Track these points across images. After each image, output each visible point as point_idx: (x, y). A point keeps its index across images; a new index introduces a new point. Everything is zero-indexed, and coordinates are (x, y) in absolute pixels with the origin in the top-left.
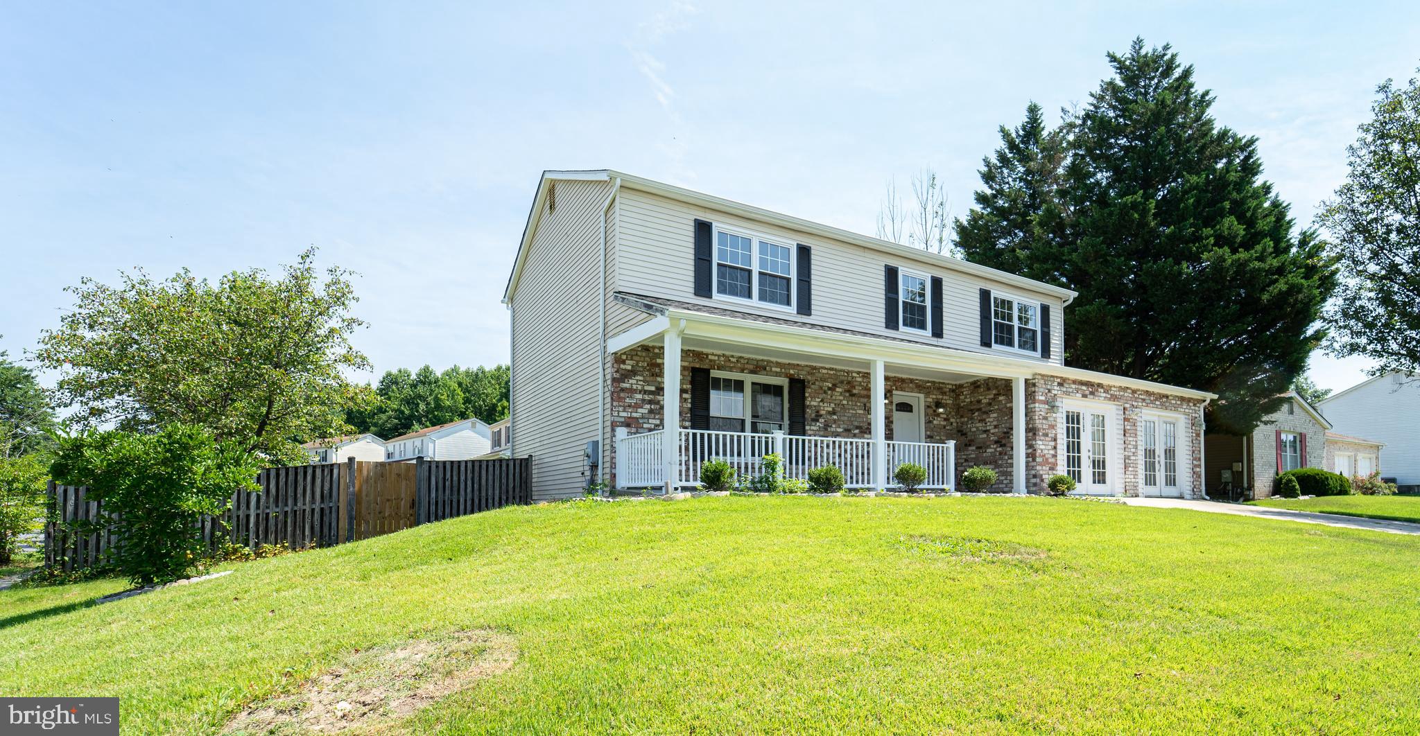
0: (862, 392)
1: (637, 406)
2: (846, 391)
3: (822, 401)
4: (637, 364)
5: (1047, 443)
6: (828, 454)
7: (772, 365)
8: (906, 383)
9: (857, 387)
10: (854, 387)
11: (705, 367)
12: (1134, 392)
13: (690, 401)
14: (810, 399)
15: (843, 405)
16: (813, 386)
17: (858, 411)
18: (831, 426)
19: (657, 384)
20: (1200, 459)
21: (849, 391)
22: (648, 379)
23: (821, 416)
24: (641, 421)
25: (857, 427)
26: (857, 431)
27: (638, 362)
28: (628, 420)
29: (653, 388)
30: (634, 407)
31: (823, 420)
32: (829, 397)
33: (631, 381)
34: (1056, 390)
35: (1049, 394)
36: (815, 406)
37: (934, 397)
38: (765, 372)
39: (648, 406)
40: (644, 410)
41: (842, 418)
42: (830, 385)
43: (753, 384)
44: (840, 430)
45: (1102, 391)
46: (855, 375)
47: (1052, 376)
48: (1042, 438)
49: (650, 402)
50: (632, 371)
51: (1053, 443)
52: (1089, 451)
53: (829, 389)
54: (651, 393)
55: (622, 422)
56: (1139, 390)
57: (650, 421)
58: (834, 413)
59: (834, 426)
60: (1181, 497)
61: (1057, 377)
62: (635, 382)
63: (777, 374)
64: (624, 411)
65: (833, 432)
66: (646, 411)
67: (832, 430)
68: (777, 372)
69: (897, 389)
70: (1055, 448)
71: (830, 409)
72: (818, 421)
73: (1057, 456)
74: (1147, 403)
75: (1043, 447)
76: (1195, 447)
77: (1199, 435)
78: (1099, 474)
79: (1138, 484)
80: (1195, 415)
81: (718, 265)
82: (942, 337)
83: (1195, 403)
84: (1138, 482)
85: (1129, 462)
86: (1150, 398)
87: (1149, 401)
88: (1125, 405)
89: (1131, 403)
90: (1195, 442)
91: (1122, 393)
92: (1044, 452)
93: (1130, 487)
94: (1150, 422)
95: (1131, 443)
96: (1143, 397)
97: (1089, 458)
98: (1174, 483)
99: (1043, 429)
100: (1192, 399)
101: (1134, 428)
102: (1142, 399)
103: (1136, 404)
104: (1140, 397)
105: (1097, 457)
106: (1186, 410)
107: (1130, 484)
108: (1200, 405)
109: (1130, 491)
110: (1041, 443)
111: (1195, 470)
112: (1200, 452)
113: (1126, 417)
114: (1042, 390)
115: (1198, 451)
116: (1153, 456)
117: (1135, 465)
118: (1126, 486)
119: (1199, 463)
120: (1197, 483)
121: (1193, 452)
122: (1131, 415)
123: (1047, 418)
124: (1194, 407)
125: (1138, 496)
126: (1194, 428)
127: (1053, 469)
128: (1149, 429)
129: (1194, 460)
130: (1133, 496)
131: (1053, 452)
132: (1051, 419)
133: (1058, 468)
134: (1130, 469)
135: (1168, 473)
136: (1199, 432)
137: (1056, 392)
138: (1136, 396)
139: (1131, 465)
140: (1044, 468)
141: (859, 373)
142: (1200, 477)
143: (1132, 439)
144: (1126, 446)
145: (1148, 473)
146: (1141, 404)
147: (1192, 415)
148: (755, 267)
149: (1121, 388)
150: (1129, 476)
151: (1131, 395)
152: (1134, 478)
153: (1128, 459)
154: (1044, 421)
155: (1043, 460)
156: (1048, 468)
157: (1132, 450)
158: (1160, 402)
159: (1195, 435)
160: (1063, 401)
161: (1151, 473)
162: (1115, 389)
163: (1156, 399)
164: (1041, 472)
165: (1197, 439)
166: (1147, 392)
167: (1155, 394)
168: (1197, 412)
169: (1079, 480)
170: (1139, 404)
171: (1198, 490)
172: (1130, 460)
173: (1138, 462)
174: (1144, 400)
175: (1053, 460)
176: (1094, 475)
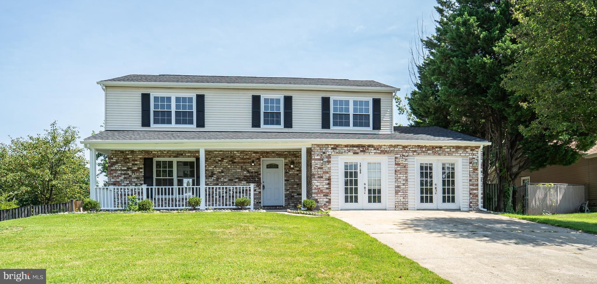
0: (240, 161)
1: (118, 176)
2: (230, 161)
3: (215, 167)
4: (118, 159)
5: (322, 182)
6: (219, 192)
7: (186, 152)
8: (269, 154)
9: (236, 159)
11: (151, 157)
12: (404, 147)
13: (143, 172)
14: (208, 167)
15: (228, 168)
16: (210, 160)
17: (237, 170)
18: (221, 179)
19: (127, 167)
20: (477, 185)
21: (231, 161)
22: (123, 165)
23: (214, 174)
24: (120, 182)
25: (237, 178)
26: (237, 180)
27: (118, 158)
28: (114, 182)
29: (126, 168)
30: (117, 177)
31: (216, 176)
32: (219, 165)
33: (115, 166)
34: (330, 151)
35: (324, 155)
36: (211, 170)
37: (290, 159)
38: (182, 156)
39: (124, 176)
40: (122, 178)
41: (227, 174)
42: (220, 159)
43: (178, 162)
44: (225, 180)
45: (373, 149)
46: (234, 152)
47: (326, 145)
48: (317, 179)
49: (124, 174)
50: (116, 162)
51: (327, 182)
52: (365, 184)
53: (219, 161)
54: (124, 170)
55: (112, 183)
56: (410, 146)
57: (125, 182)
58: (222, 172)
59: (222, 178)
60: (459, 210)
61: (331, 145)
62: (117, 166)
63: (189, 157)
64: (113, 179)
65: (222, 182)
66: (123, 178)
67: (221, 180)
68: (189, 156)
69: (263, 157)
70: (329, 184)
71: (220, 171)
72: (213, 176)
73: (330, 188)
74: (419, 153)
75: (319, 184)
76: (472, 177)
77: (477, 169)
78: (375, 197)
79: (407, 202)
80: (471, 157)
81: (154, 111)
82: (292, 127)
83: (473, 149)
84: (408, 201)
85: (399, 189)
86: (421, 149)
87: (421, 152)
88: (397, 156)
89: (401, 154)
90: (472, 174)
91: (393, 149)
92: (319, 187)
93: (399, 204)
94: (427, 164)
95: (401, 178)
96: (414, 149)
97: (365, 188)
98: (453, 201)
99: (318, 174)
100: (470, 146)
101: (404, 169)
102: (413, 151)
103: (407, 154)
104: (411, 149)
105: (372, 188)
106: (461, 154)
107: (399, 202)
108: (476, 150)
109: (399, 207)
110: (317, 182)
111: (471, 192)
112: (478, 180)
113: (397, 162)
114: (318, 153)
115: (476, 180)
116: (431, 185)
117: (404, 191)
118: (396, 203)
119: (476, 187)
120: (474, 200)
121: (470, 180)
122: (401, 161)
123: (322, 168)
124: (470, 152)
125: (408, 209)
126: (471, 165)
127: (327, 196)
128: (426, 168)
129: (471, 186)
130: (401, 210)
131: (327, 186)
132: (325, 168)
133: (332, 195)
134: (399, 193)
135: (446, 195)
136: (476, 167)
137: (330, 153)
138: (406, 149)
139: (401, 191)
140: (319, 195)
141: (238, 151)
142: (477, 196)
143: (402, 175)
144: (397, 180)
145: (424, 195)
146: (412, 154)
147: (470, 157)
148: (173, 109)
149: (391, 146)
150: (399, 198)
151: (401, 149)
152: (404, 199)
153: (398, 188)
154: (319, 170)
155: (318, 191)
156: (322, 195)
157: (401, 182)
158: (432, 151)
159: (472, 169)
160: (339, 157)
161: (429, 195)
162: (386, 147)
163: (429, 150)
164: (316, 198)
165: (475, 172)
166: (419, 146)
167: (428, 147)
168: (474, 154)
169: (356, 201)
170: (410, 154)
171: (474, 205)
172: (400, 188)
173: (409, 189)
174: (415, 151)
175: (327, 191)
176: (370, 198)
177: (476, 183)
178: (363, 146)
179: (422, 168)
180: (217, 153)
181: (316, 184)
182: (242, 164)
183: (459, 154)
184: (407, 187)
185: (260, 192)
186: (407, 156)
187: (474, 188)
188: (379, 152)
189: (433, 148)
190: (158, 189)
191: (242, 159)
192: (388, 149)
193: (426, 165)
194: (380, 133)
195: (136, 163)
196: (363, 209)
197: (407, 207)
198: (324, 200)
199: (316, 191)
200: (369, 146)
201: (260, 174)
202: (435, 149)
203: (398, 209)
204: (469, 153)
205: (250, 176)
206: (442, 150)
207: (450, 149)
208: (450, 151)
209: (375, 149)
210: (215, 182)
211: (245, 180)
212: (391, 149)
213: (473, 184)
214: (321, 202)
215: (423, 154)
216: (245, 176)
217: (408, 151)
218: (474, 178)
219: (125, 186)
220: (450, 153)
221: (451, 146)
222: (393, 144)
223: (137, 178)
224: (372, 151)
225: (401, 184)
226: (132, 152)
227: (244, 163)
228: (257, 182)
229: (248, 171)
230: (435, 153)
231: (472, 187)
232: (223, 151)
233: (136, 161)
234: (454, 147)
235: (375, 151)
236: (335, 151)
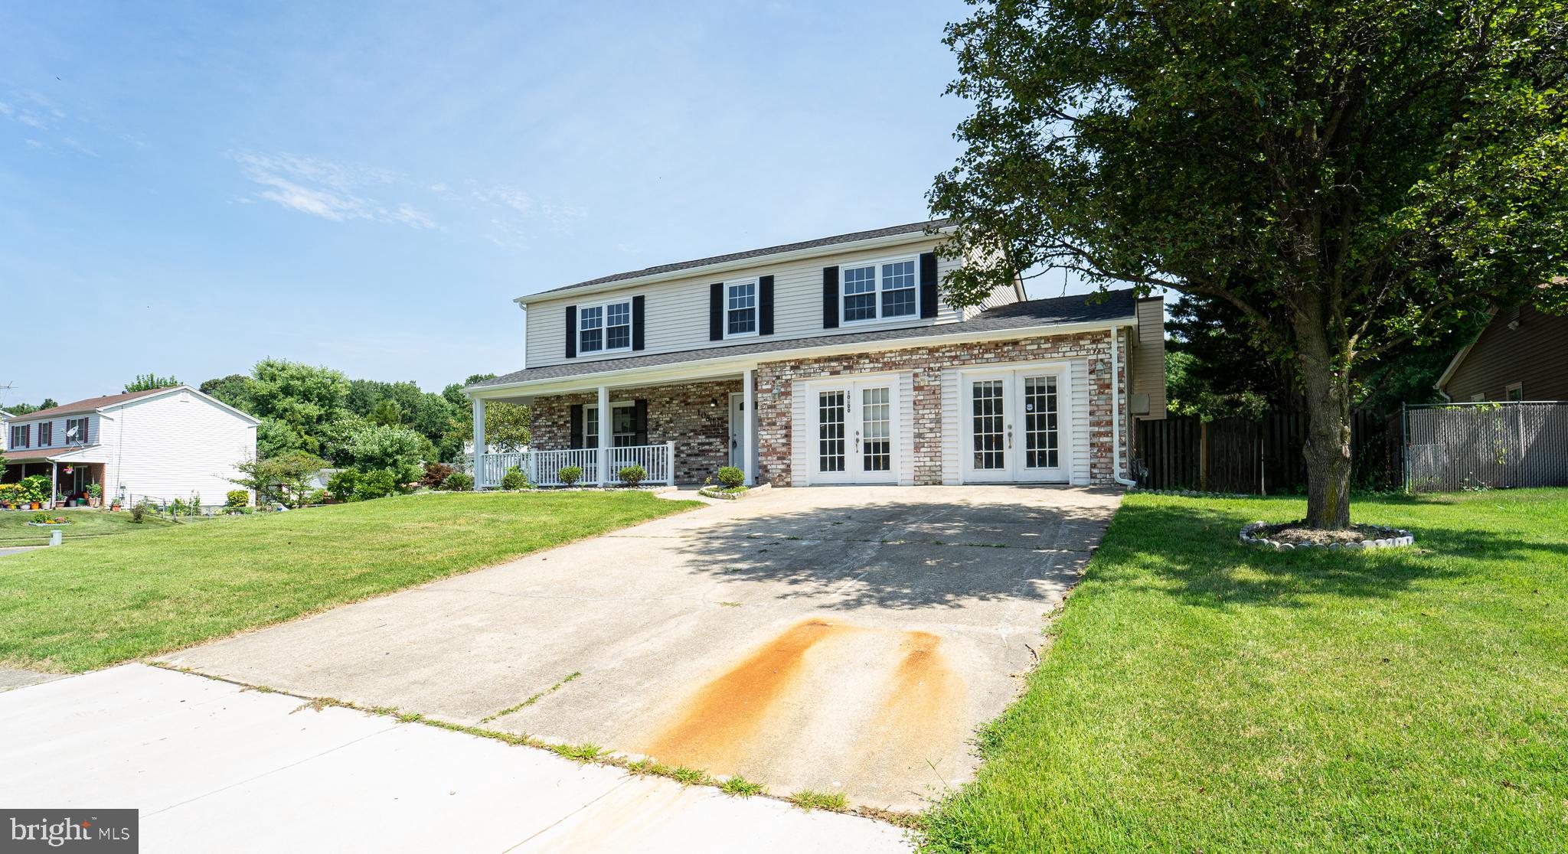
0: (697, 400)
1: (543, 435)
2: (681, 402)
3: (661, 413)
4: (542, 410)
5: (775, 432)
7: (622, 393)
9: (691, 397)
10: (689, 397)
12: (932, 351)
13: (571, 428)
14: (651, 414)
15: (679, 414)
16: (653, 403)
17: (693, 417)
18: (670, 433)
19: (552, 420)
21: (684, 401)
22: (548, 418)
23: (661, 425)
24: (545, 444)
25: (692, 431)
26: (692, 434)
27: (542, 408)
28: (539, 445)
29: (550, 423)
30: (541, 436)
31: (663, 429)
32: (667, 409)
33: (539, 420)
34: (788, 374)
35: (779, 381)
36: (656, 419)
38: (617, 400)
39: (548, 435)
41: (679, 425)
42: (668, 399)
43: (614, 409)
44: (675, 435)
45: (867, 361)
46: (689, 387)
47: (782, 362)
48: (767, 428)
49: (549, 432)
50: (540, 414)
51: (784, 432)
52: (858, 433)
53: (667, 402)
54: (549, 426)
55: (536, 447)
56: (945, 347)
57: (550, 444)
58: (671, 421)
60: (1064, 485)
61: (789, 361)
62: (541, 420)
63: (627, 399)
64: (537, 440)
65: (670, 438)
66: (547, 438)
68: (626, 397)
69: (731, 391)
70: (788, 436)
71: (668, 419)
72: (659, 430)
73: (790, 445)
74: (964, 360)
75: (769, 437)
76: (1098, 405)
77: (1109, 386)
78: (877, 459)
79: (939, 468)
80: (1094, 357)
81: (582, 332)
82: (772, 333)
83: (1096, 338)
84: (940, 466)
85: (922, 441)
86: (970, 351)
87: (969, 357)
88: (917, 371)
89: (926, 365)
90: (1096, 398)
91: (908, 357)
92: (770, 442)
93: (923, 473)
94: (990, 382)
95: (926, 416)
96: (953, 354)
97: (857, 440)
98: (1054, 462)
99: (768, 419)
100: (1089, 333)
101: (933, 397)
102: (951, 357)
103: (938, 365)
104: (947, 354)
105: (871, 439)
106: (1067, 354)
107: (922, 469)
108: (1106, 340)
109: (922, 478)
110: (765, 433)
111: (1095, 440)
112: (1111, 412)
113: (916, 385)
114: (767, 379)
115: (1107, 410)
116: (999, 427)
117: (933, 445)
119: (1108, 429)
120: (1102, 460)
121: (1092, 413)
122: (924, 381)
123: (774, 407)
124: (1090, 347)
125: (940, 483)
126: (1093, 377)
127: (784, 459)
128: (988, 392)
129: (1094, 425)
130: (926, 484)
131: (784, 441)
132: (781, 407)
133: (792, 457)
134: (922, 450)
135: (1047, 450)
136: (1107, 382)
137: (789, 377)
138: (937, 355)
139: (926, 445)
140: (769, 458)
141: (693, 384)
142: (1110, 450)
143: (928, 411)
144: (917, 421)
145: (983, 451)
146: (949, 364)
147: (1090, 357)
148: (604, 326)
149: (904, 351)
150: (921, 459)
151: (926, 356)
152: (931, 461)
153: (919, 438)
154: (770, 410)
155: (768, 450)
156: (775, 458)
157: (927, 426)
158: (995, 353)
159: (1096, 387)
160: (807, 383)
161: (994, 451)
162: (893, 355)
163: (987, 351)
164: (765, 463)
165: (1103, 393)
166: (964, 345)
167: (985, 345)
168: (1099, 351)
169: (841, 467)
170: (945, 364)
171: (1104, 471)
172: (923, 438)
173: (943, 439)
174: (956, 357)
175: (784, 449)
176: (867, 460)
177: (1107, 418)
178: (848, 358)
179: (976, 392)
180: (664, 389)
181: (764, 437)
182: (700, 406)
183: (1061, 355)
184: (938, 435)
185: (726, 454)
186: (938, 370)
187: (1102, 430)
188: (880, 365)
189: (997, 345)
191: (700, 397)
192: (898, 358)
193: (988, 386)
194: (937, 323)
195: (563, 414)
196: (854, 484)
197: (939, 478)
198: (779, 467)
199: (765, 450)
200: (860, 356)
201: (727, 422)
202: (1001, 348)
203: (919, 483)
204: (1088, 350)
205: (711, 426)
206: (1018, 348)
207: (1039, 344)
208: (1039, 348)
209: (871, 362)
210: (661, 439)
211: (704, 434)
212: (904, 358)
213: (1099, 423)
214: (774, 471)
215: (974, 361)
216: (703, 426)
217: (941, 357)
218: (1101, 408)
219: (549, 450)
220: (1038, 354)
221: (1041, 338)
222: (909, 347)
223: (564, 437)
224: (866, 366)
225: (926, 430)
226: (558, 397)
227: (702, 403)
228: (722, 436)
229: (708, 418)
230: (1000, 358)
231: (1096, 429)
232: (673, 386)
233: (563, 411)
234: (1049, 340)
235: (872, 365)
236: (798, 372)
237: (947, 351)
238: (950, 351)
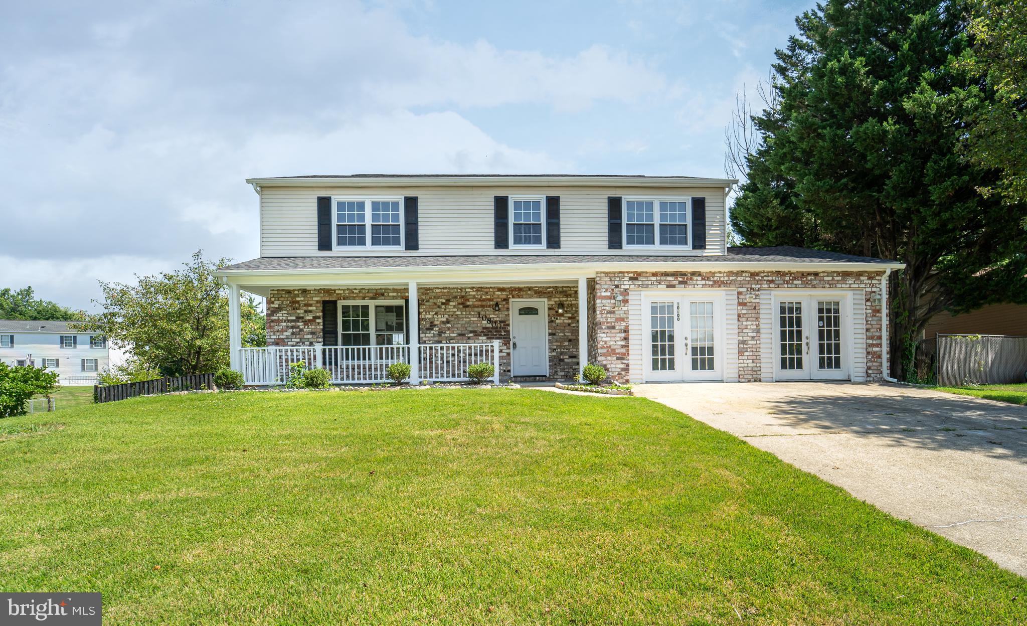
0: (476, 303)
1: (283, 331)
2: (459, 304)
3: (436, 314)
4: (282, 303)
5: (614, 335)
6: (442, 354)
7: (389, 291)
8: (524, 291)
9: (470, 300)
10: (468, 300)
11: (333, 299)
12: (753, 275)
13: (322, 324)
14: (424, 313)
15: (457, 315)
16: (427, 303)
17: (472, 319)
18: (445, 333)
19: (297, 315)
20: (880, 338)
21: (462, 304)
22: (290, 312)
23: (435, 325)
24: (286, 340)
25: (471, 332)
26: (471, 335)
27: (283, 301)
28: (277, 340)
29: (294, 318)
30: (281, 332)
31: (437, 329)
32: (443, 310)
33: (278, 315)
34: (626, 284)
35: (617, 290)
36: (429, 319)
37: (557, 299)
38: (383, 298)
39: (291, 330)
40: (288, 333)
41: (456, 326)
42: (444, 301)
43: (376, 307)
44: (452, 335)
45: (699, 278)
46: (467, 290)
47: (620, 272)
48: (606, 331)
49: (292, 327)
50: (279, 308)
51: (623, 335)
52: (686, 339)
53: (443, 304)
54: (292, 321)
55: (273, 342)
56: (764, 272)
57: (293, 340)
58: (448, 322)
59: (448, 332)
60: (848, 381)
61: (628, 272)
62: (281, 315)
63: (394, 298)
64: (274, 335)
65: (447, 337)
66: (290, 334)
67: (446, 335)
68: (393, 296)
69: (513, 297)
70: (626, 339)
71: (445, 320)
72: (432, 329)
73: (628, 346)
74: (778, 284)
75: (608, 339)
76: (872, 325)
77: (879, 311)
78: (703, 360)
79: (759, 369)
80: (869, 290)
81: (338, 225)
82: (559, 247)
83: (871, 276)
84: (760, 367)
85: (745, 346)
86: (783, 278)
87: (782, 282)
88: (741, 290)
89: (749, 286)
90: (871, 319)
91: (734, 278)
92: (609, 344)
93: (746, 372)
94: (792, 303)
95: (749, 327)
96: (770, 278)
97: (686, 345)
98: (838, 365)
99: (607, 323)
100: (866, 272)
101: (754, 311)
102: (768, 281)
103: (758, 286)
104: (765, 278)
105: (699, 344)
106: (852, 286)
107: (746, 369)
108: (877, 278)
109: (746, 376)
110: (605, 335)
111: (870, 350)
112: (880, 329)
113: (741, 301)
114: (606, 287)
115: (877, 328)
116: (799, 338)
117: (754, 350)
118: (739, 371)
119: (878, 342)
120: (875, 364)
121: (867, 330)
122: (748, 298)
123: (613, 312)
124: (867, 282)
125: (760, 381)
126: (869, 304)
127: (623, 359)
128: (791, 310)
129: (869, 339)
130: (749, 381)
131: (623, 343)
132: (619, 313)
133: (630, 357)
134: (746, 354)
135: (826, 355)
136: (878, 308)
137: (627, 287)
138: (757, 278)
139: (749, 350)
140: (609, 358)
141: (472, 288)
142: (880, 357)
143: (750, 323)
144: (741, 331)
145: (788, 356)
146: (766, 286)
147: (867, 289)
148: (368, 221)
149: (731, 273)
150: (745, 361)
151: (748, 279)
152: (753, 362)
153: (744, 344)
154: (609, 315)
155: (608, 351)
156: (615, 358)
157: (749, 334)
158: (802, 281)
159: (870, 311)
160: (643, 293)
161: (795, 356)
162: (722, 275)
163: (795, 278)
164: (605, 362)
165: (875, 316)
166: (778, 272)
167: (794, 273)
168: (873, 285)
169: (672, 367)
170: (764, 286)
171: (875, 372)
172: (747, 344)
173: (761, 346)
174: (772, 281)
175: (623, 350)
176: (694, 362)
177: (878, 334)
178: (683, 274)
179: (783, 310)
180: (439, 290)
181: (604, 339)
182: (480, 309)
183: (848, 286)
184: (758, 342)
185: (509, 354)
186: (758, 290)
187: (874, 342)
188: (711, 283)
189: (803, 275)
190: (347, 350)
191: (480, 300)
192: (726, 278)
193: (791, 305)
194: (704, 255)
195: (310, 308)
196: (683, 381)
197: (759, 377)
198: (618, 366)
199: (605, 351)
200: (694, 274)
201: (508, 325)
202: (806, 277)
203: (743, 380)
204: (866, 284)
205: (493, 328)
206: (818, 278)
207: (833, 277)
208: (833, 279)
209: (703, 279)
210: (436, 339)
211: (485, 335)
212: (731, 278)
213: (872, 337)
214: (613, 370)
215: (786, 286)
216: (484, 328)
217: (761, 280)
218: (874, 326)
219: (293, 346)
220: (833, 284)
221: (834, 272)
222: (735, 270)
223: (313, 333)
224: (698, 282)
225: (748, 338)
226: (304, 291)
227: (483, 306)
228: (504, 338)
229: (489, 320)
230: (806, 284)
231: (871, 342)
232: (449, 288)
233: (311, 305)
234: (839, 274)
235: (703, 282)
236: (636, 282)
237: (765, 276)
238: (768, 276)
